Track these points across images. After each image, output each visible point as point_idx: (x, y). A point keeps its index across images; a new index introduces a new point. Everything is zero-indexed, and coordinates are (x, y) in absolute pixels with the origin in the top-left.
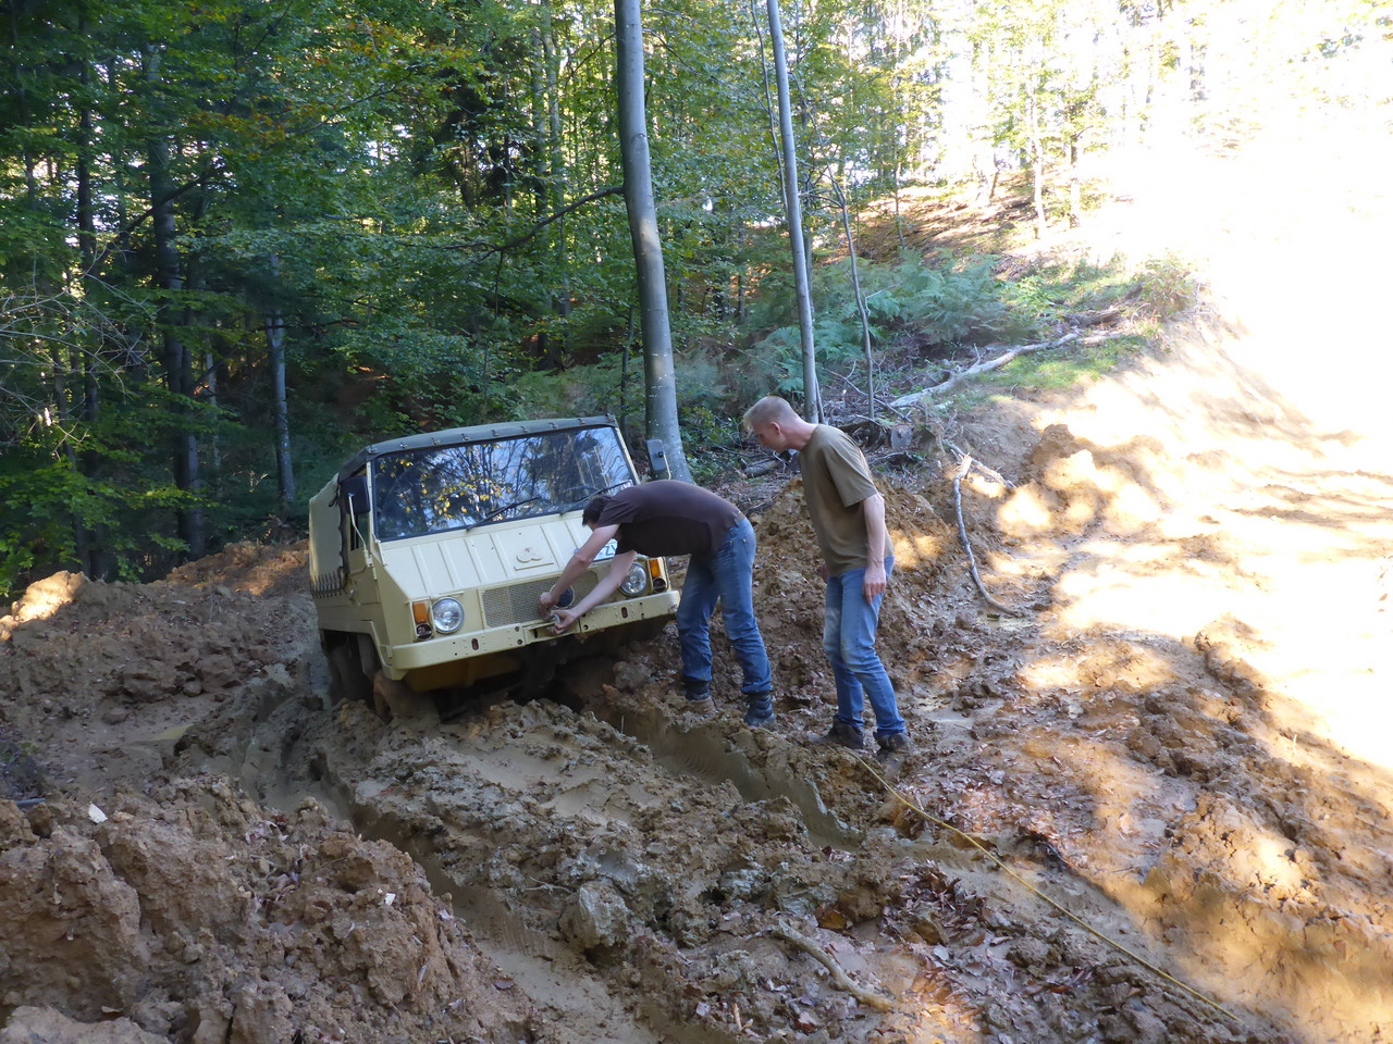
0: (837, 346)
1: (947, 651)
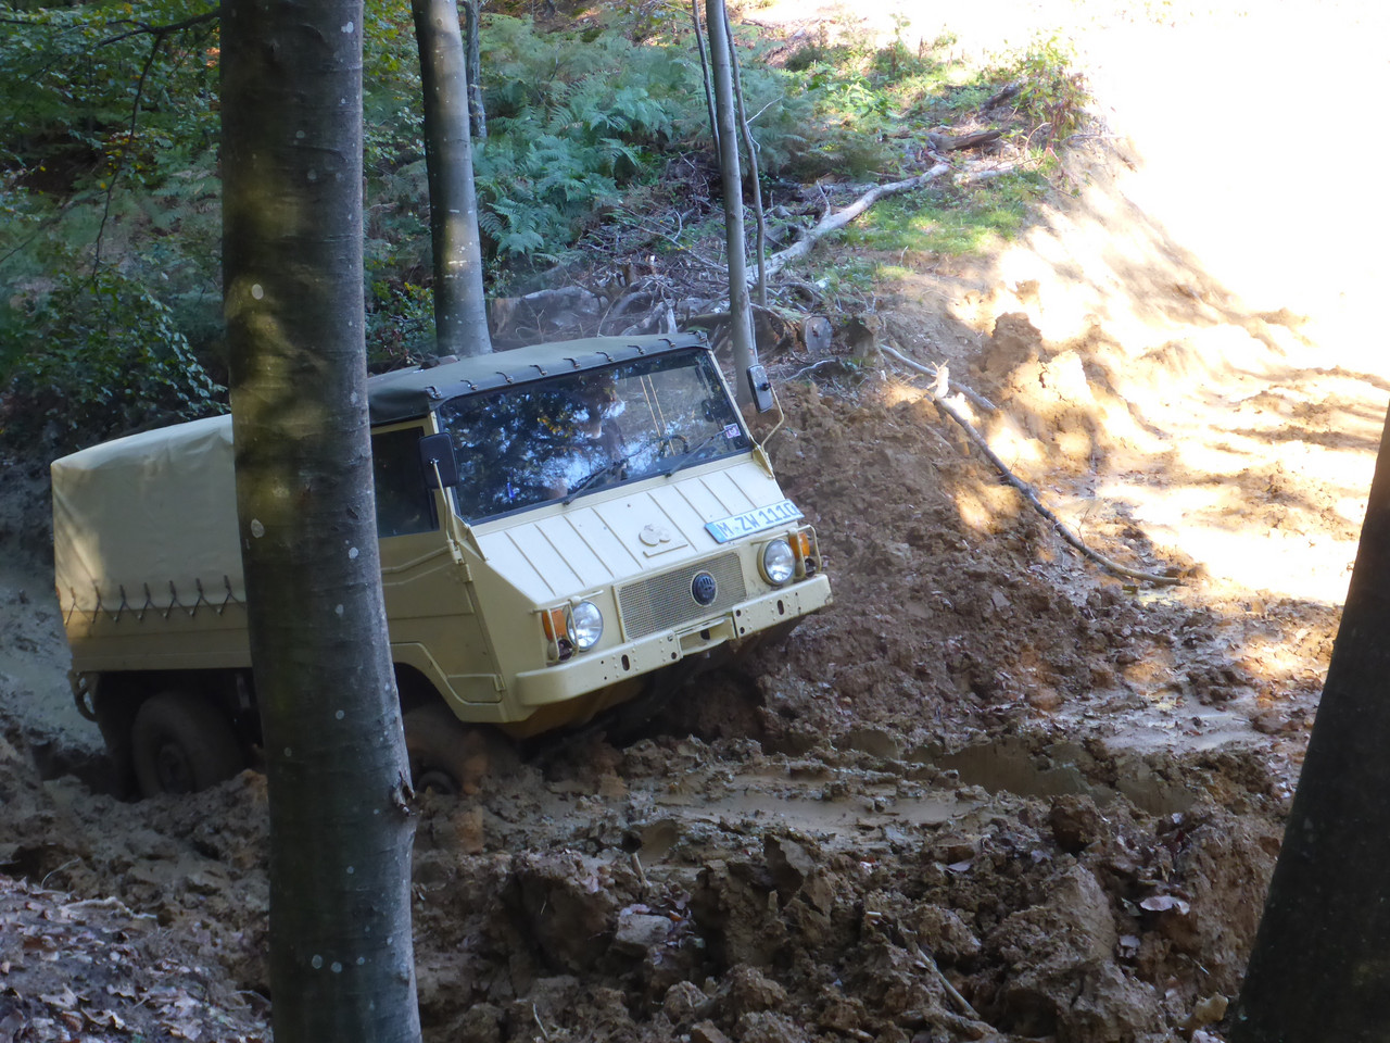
0: (580, 178)
1: (1133, 634)
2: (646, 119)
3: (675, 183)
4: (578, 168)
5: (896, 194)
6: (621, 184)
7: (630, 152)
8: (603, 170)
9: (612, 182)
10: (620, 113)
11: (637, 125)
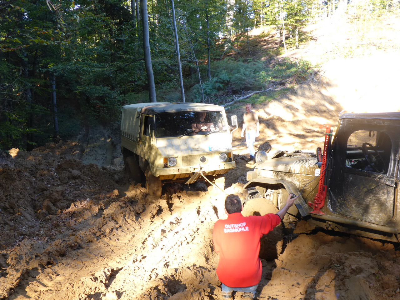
0: (211, 90)
2: (225, 79)
3: (227, 91)
4: (211, 88)
5: (259, 93)
6: (218, 91)
7: (221, 85)
8: (215, 88)
9: (217, 90)
10: (221, 79)
11: (223, 80)
